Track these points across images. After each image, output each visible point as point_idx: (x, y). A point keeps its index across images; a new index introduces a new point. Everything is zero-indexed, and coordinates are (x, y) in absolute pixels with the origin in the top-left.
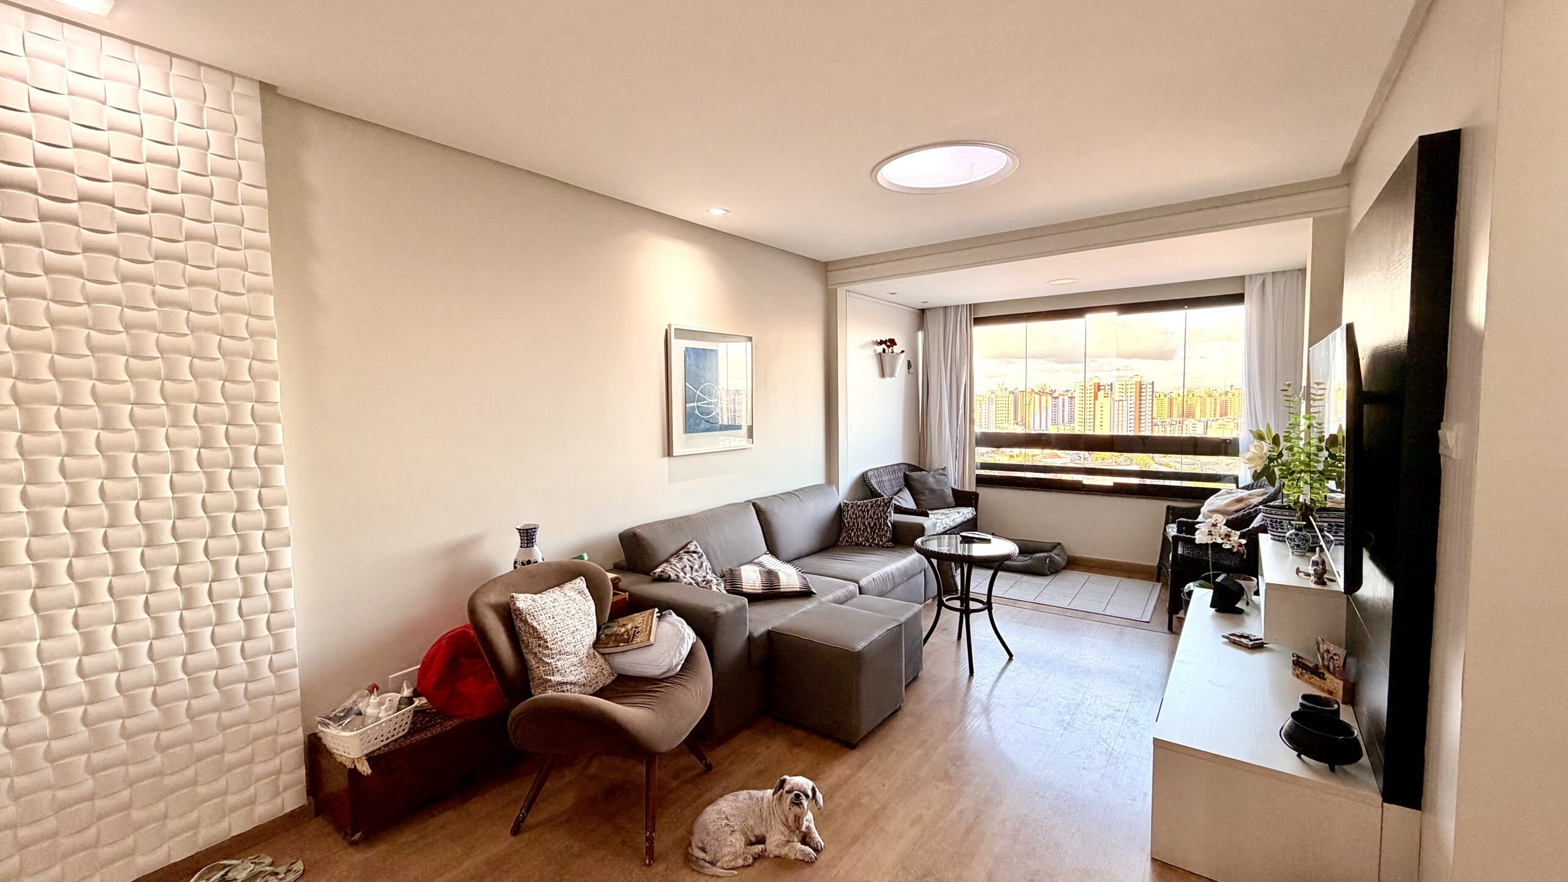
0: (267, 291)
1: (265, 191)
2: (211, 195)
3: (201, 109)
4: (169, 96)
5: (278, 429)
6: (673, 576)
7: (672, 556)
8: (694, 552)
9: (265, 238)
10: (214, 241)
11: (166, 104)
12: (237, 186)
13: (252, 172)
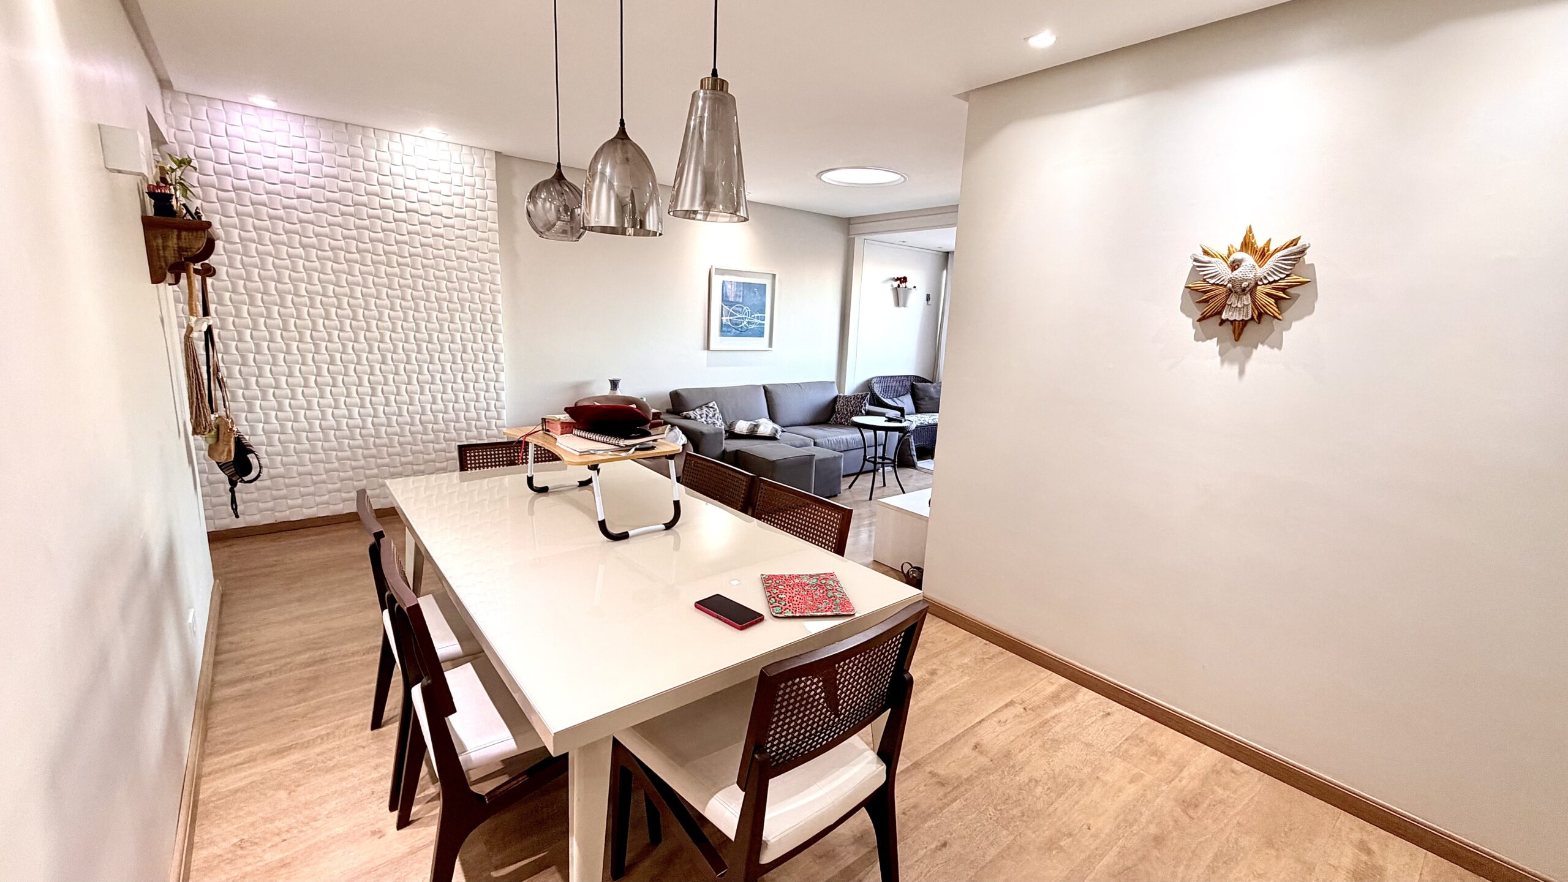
0: (496, 251)
1: (496, 204)
2: (476, 208)
3: (472, 168)
4: (461, 164)
5: (500, 316)
6: (693, 417)
7: (697, 408)
8: (711, 407)
9: (496, 226)
10: (477, 229)
11: (459, 168)
12: (485, 202)
13: (491, 195)
